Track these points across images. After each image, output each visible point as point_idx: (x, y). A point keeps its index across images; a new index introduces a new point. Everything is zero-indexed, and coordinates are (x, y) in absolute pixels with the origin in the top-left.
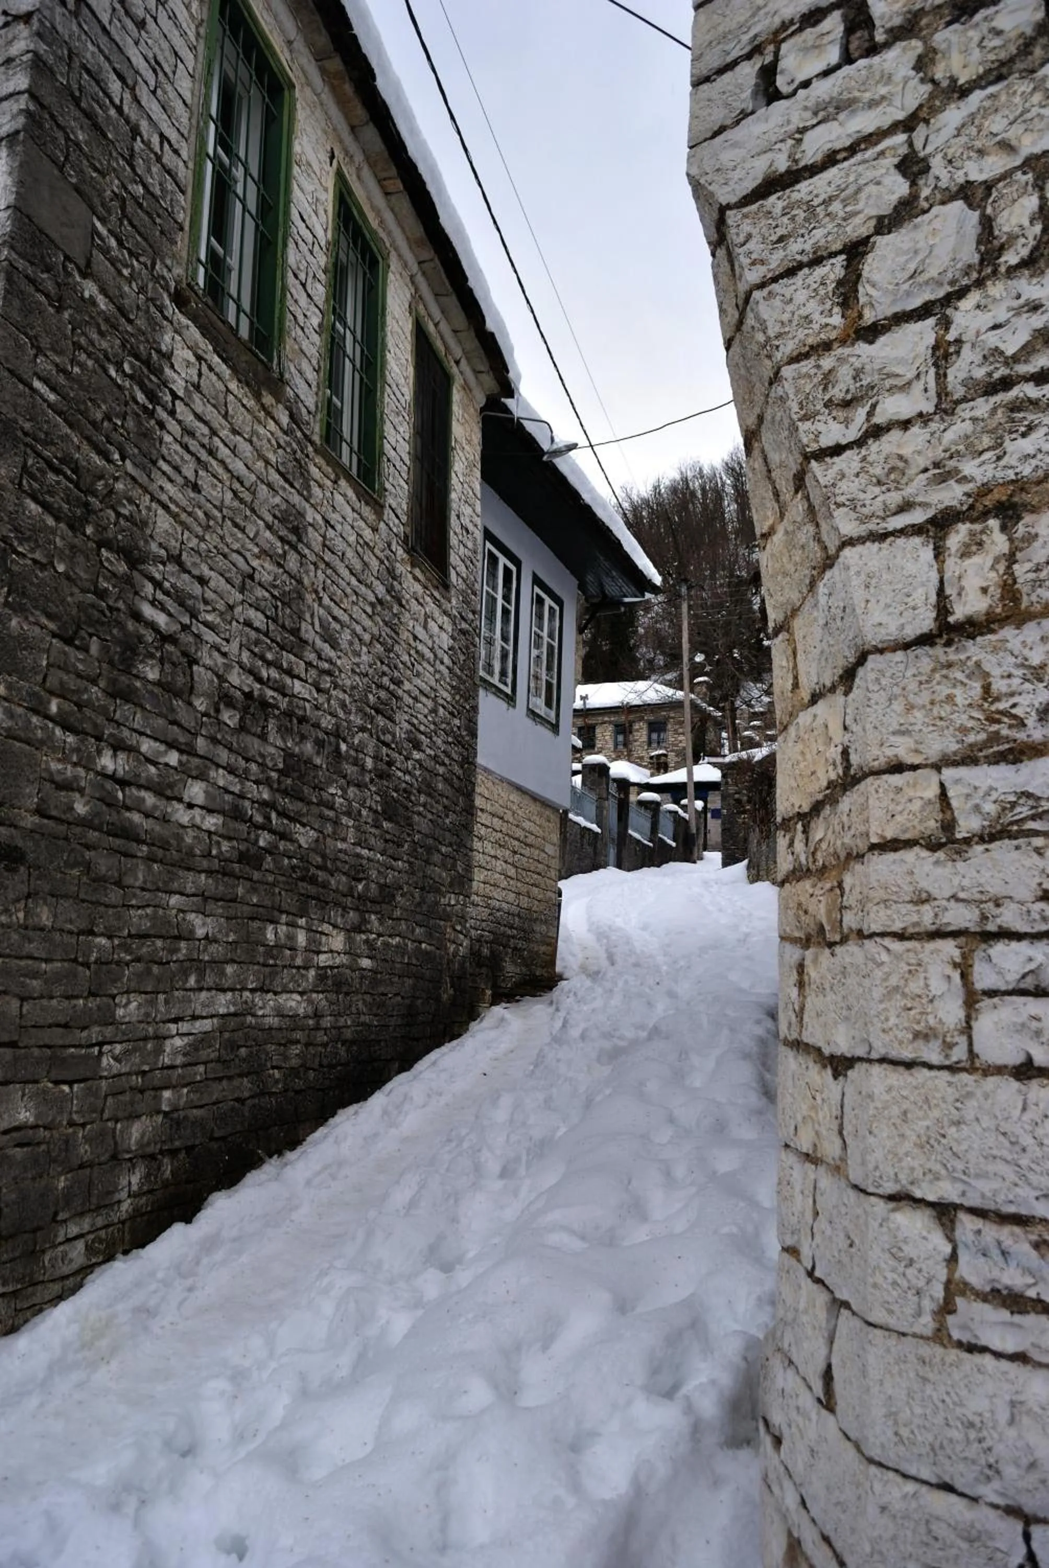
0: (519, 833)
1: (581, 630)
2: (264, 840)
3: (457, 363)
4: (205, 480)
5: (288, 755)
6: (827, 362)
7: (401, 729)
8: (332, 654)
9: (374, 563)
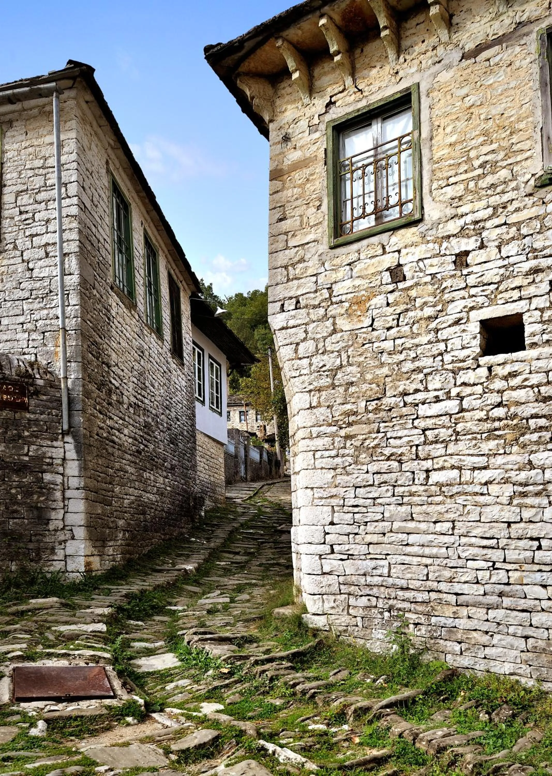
0: (209, 453)
1: (228, 375)
2: (142, 447)
3: (181, 282)
4: (121, 341)
5: (145, 422)
6: (293, 362)
7: (173, 415)
8: (153, 390)
9: (162, 359)
